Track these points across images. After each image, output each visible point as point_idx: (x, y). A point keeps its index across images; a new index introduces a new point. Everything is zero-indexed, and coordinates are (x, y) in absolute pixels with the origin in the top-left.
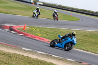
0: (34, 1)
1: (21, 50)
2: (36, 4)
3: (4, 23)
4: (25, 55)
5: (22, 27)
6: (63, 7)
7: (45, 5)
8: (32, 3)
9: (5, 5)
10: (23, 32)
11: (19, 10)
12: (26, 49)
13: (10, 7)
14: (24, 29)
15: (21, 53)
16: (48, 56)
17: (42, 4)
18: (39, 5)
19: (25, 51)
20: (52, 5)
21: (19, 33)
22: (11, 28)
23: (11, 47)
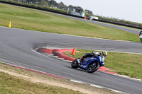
0: (86, 15)
1: (68, 82)
2: (89, 19)
4: (75, 90)
5: (70, 50)
6: (127, 22)
7: (101, 20)
8: (83, 18)
10: (71, 57)
11: (66, 28)
12: (75, 81)
13: (53, 23)
14: (72, 54)
15: (69, 87)
16: (106, 91)
17: (97, 18)
18: (94, 20)
19: (75, 84)
20: (111, 19)
21: (66, 59)
22: (55, 53)
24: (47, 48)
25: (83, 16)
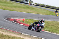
0: (30, 3)
1: (21, 34)
2: (31, 4)
3: (10, 16)
4: (24, 38)
5: (22, 19)
6: (49, 6)
7: (37, 5)
8: (28, 4)
9: (11, 5)
10: (23, 22)
12: (25, 34)
13: (14, 6)
14: (23, 21)
15: (21, 37)
17: (35, 4)
19: (24, 35)
21: (20, 23)
22: (15, 20)
23: (15, 33)
24: (11, 18)
25: (28, 3)
